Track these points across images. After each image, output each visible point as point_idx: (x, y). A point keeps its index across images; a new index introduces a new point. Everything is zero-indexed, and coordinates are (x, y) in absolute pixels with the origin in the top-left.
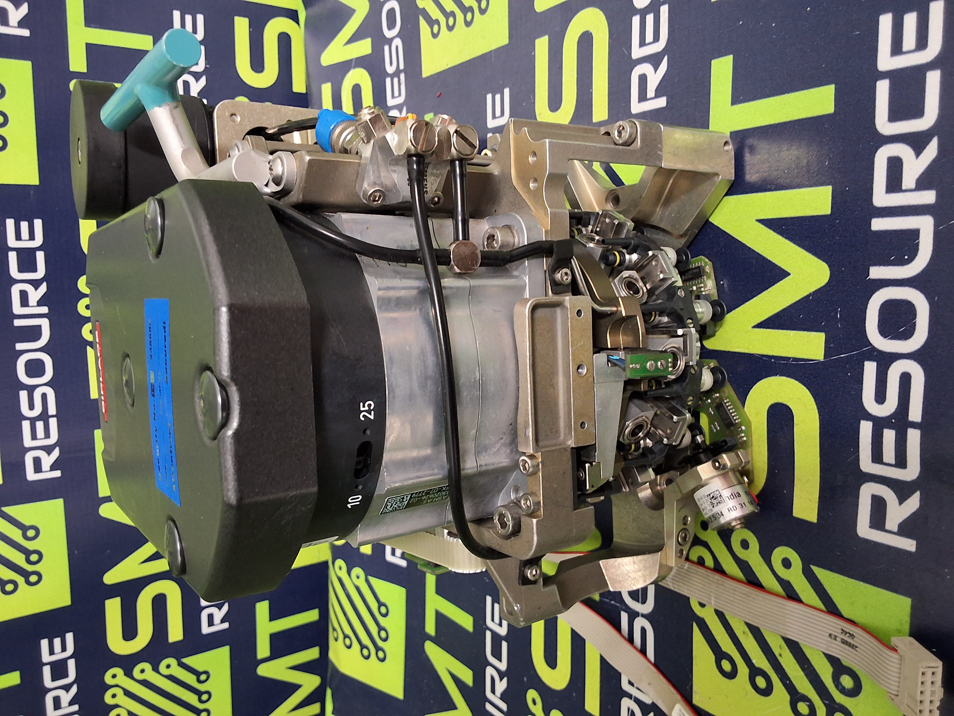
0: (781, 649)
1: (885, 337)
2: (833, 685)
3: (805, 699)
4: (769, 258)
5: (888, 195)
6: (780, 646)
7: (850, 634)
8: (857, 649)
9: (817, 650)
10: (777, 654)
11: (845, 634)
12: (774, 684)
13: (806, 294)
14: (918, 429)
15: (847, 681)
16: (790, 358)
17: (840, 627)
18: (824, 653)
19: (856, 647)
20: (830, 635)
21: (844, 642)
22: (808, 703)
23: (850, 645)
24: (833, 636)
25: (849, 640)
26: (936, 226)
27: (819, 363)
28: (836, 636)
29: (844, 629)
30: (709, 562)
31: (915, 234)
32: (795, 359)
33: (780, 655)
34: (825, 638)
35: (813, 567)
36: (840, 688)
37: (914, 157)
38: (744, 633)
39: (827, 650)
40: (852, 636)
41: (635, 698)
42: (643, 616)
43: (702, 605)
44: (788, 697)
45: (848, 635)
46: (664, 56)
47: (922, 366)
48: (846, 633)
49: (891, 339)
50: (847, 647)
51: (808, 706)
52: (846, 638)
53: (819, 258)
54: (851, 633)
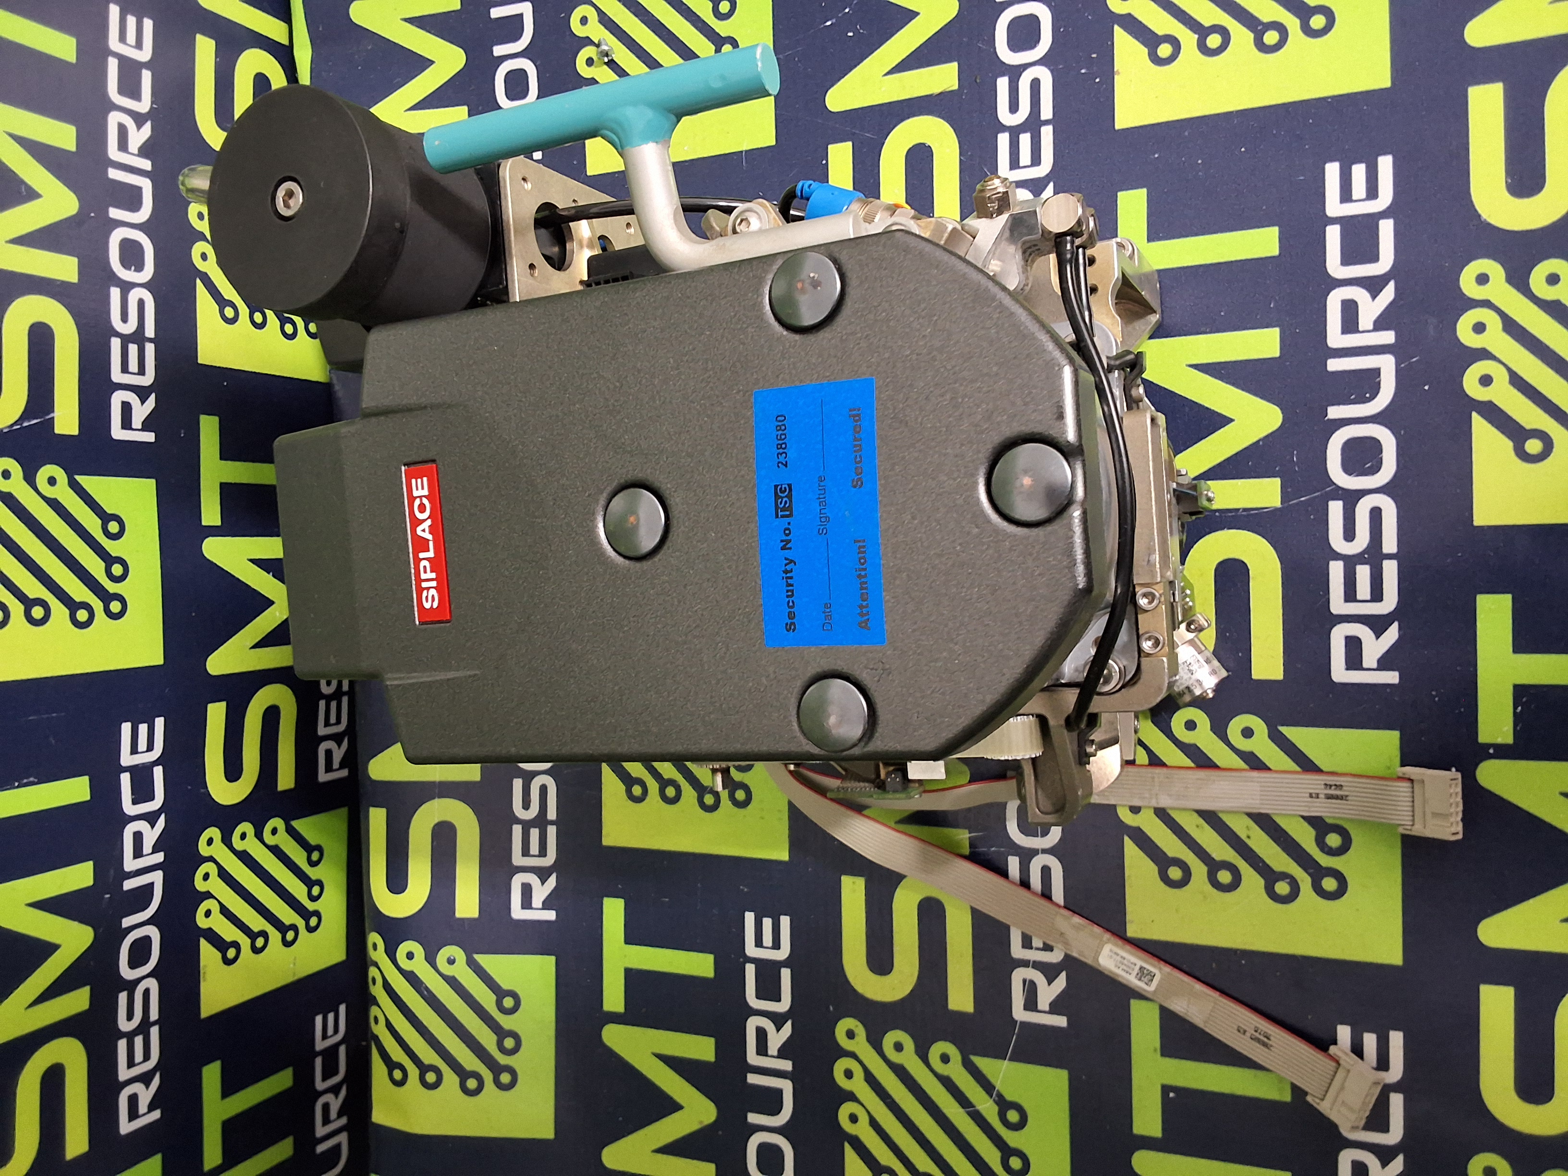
0: (1249, 830)
1: (1350, 475)
2: (1317, 849)
3: (1284, 876)
4: (1206, 405)
5: (1344, 336)
6: (1247, 827)
7: (1336, 785)
8: (1348, 798)
9: (1294, 815)
10: (1243, 836)
11: (1330, 788)
12: (1242, 872)
13: (1255, 440)
14: (1394, 559)
15: (1334, 840)
16: (1238, 510)
17: (1323, 783)
18: (1303, 817)
19: (1347, 796)
20: (1311, 796)
21: (1329, 797)
22: (1288, 880)
23: (1337, 797)
24: (1314, 795)
25: (1339, 793)
26: (1397, 364)
27: (1276, 510)
28: (1318, 794)
29: (1328, 783)
30: (1142, 758)
31: (1376, 372)
32: (1245, 510)
33: (1249, 837)
34: (1306, 799)
35: (1281, 728)
36: (1326, 849)
37: (1370, 299)
38: (1198, 826)
39: (1309, 811)
40: (1339, 787)
41: (1034, 962)
42: (1044, 851)
43: (1135, 810)
44: (1261, 882)
45: (1333, 787)
46: (1049, 183)
47: (1393, 498)
48: (1331, 786)
49: (1357, 476)
50: (1334, 801)
51: (1289, 883)
52: (1332, 792)
53: (1269, 401)
54: (1338, 783)
